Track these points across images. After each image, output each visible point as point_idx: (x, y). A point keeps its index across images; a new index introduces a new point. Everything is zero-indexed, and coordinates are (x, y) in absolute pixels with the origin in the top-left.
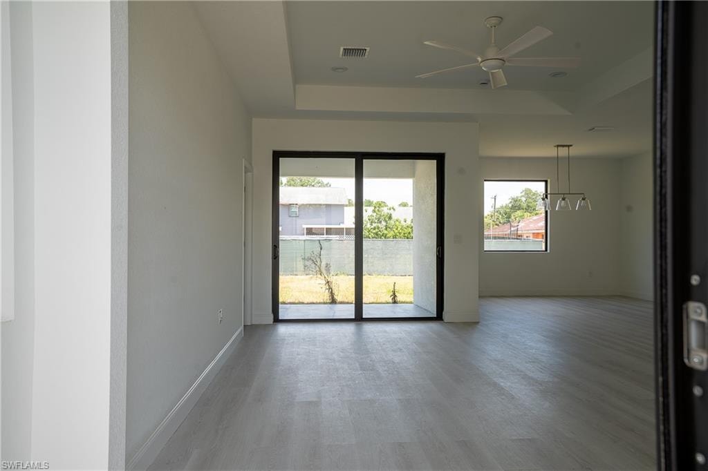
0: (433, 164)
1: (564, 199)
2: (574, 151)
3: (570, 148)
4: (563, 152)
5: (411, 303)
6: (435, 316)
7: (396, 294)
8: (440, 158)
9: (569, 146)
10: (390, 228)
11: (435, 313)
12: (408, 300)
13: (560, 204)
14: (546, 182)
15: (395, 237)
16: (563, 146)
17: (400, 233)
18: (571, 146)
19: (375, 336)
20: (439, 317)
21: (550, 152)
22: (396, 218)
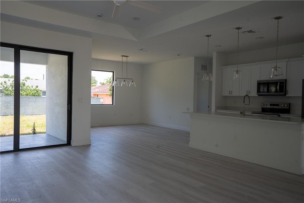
0: (66, 58)
1: (124, 81)
2: (130, 59)
3: (128, 57)
4: (125, 59)
5: (45, 133)
6: (66, 143)
7: (35, 128)
8: (70, 55)
9: (127, 57)
10: (23, 90)
11: (66, 140)
12: (42, 131)
13: (123, 83)
14: (113, 72)
15: (27, 95)
16: (125, 56)
17: (30, 93)
18: (128, 56)
19: (32, 163)
20: (69, 143)
21: (118, 58)
22: (27, 85)
